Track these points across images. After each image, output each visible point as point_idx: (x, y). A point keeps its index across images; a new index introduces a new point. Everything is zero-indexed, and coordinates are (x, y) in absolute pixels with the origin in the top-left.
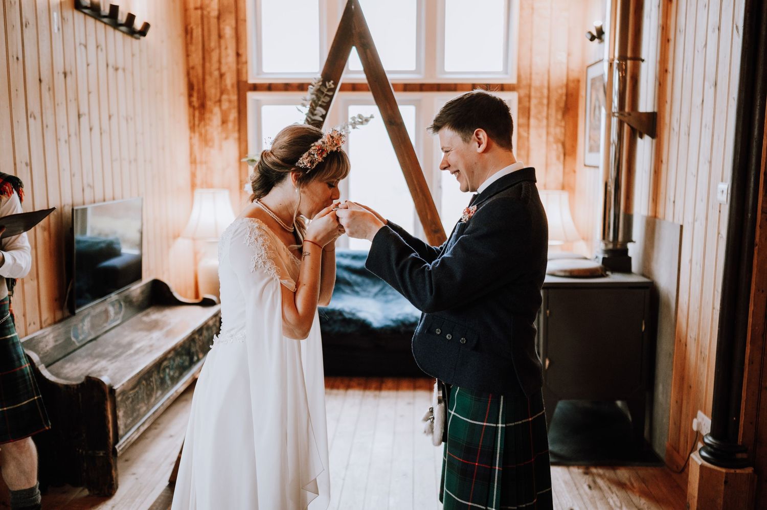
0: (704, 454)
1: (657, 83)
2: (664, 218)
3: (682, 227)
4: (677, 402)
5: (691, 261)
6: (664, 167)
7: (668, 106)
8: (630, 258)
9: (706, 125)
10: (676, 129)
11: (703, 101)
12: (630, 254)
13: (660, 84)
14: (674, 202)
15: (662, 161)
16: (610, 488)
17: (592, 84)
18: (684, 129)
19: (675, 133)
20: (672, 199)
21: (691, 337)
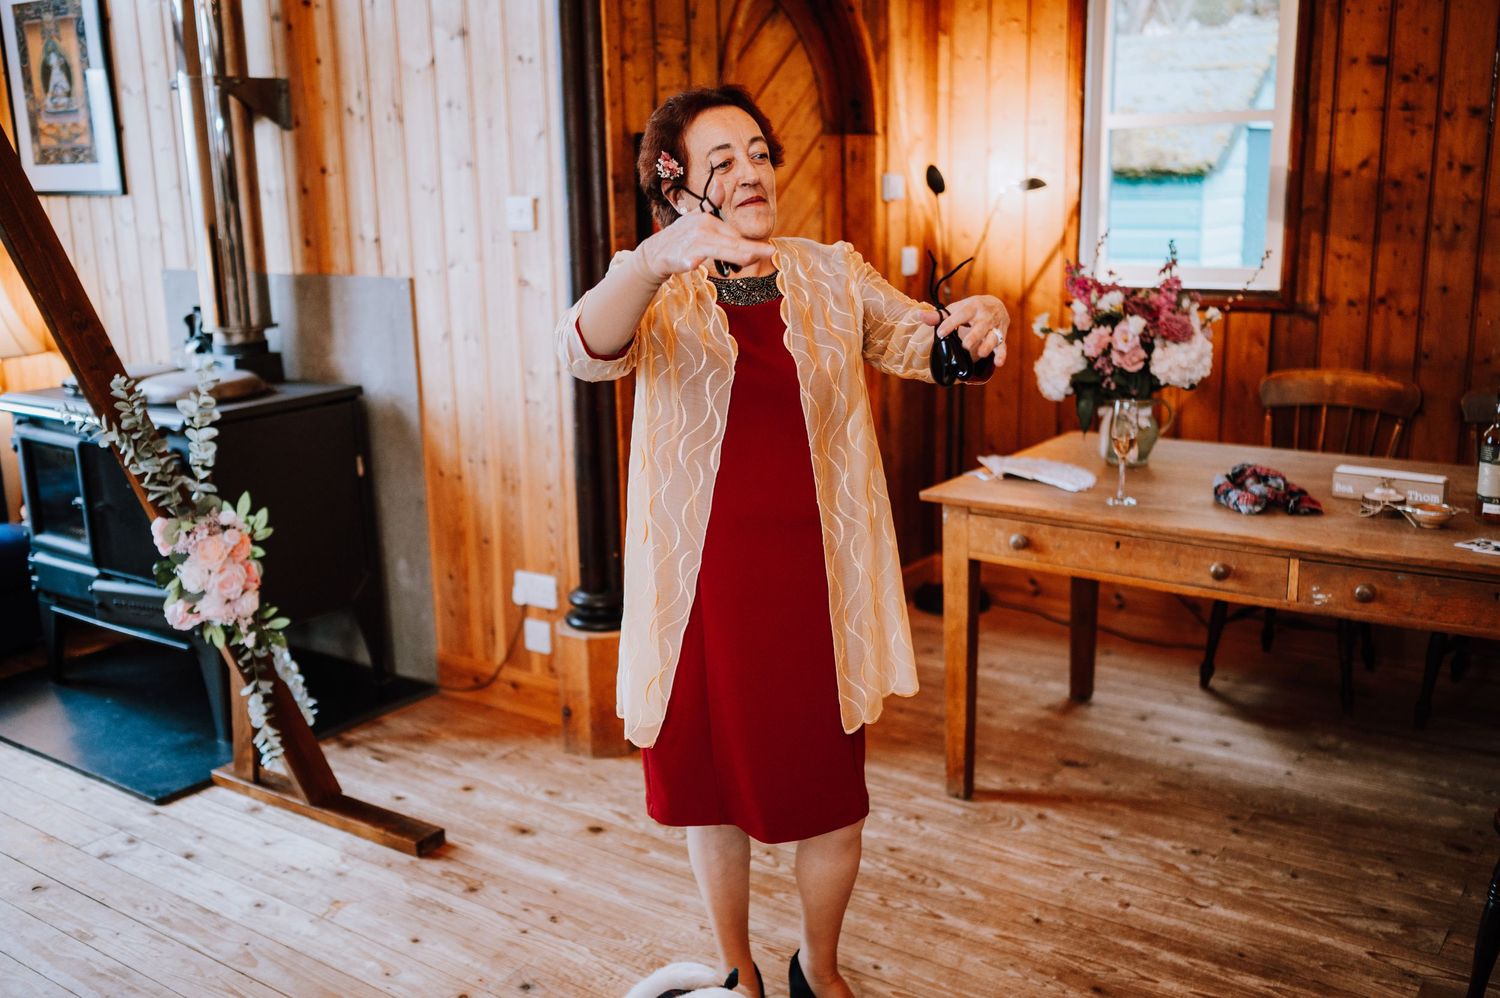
0: (576, 622)
1: (279, 27)
2: (352, 271)
3: (412, 281)
4: (451, 577)
5: (447, 336)
6: (333, 181)
7: (325, 70)
8: (277, 357)
9: (449, 105)
10: (358, 109)
11: (433, 61)
12: (273, 347)
13: (289, 27)
14: (377, 240)
15: (323, 171)
16: (408, 749)
17: (19, 22)
18: (382, 110)
19: (356, 117)
20: (370, 235)
21: (471, 461)
